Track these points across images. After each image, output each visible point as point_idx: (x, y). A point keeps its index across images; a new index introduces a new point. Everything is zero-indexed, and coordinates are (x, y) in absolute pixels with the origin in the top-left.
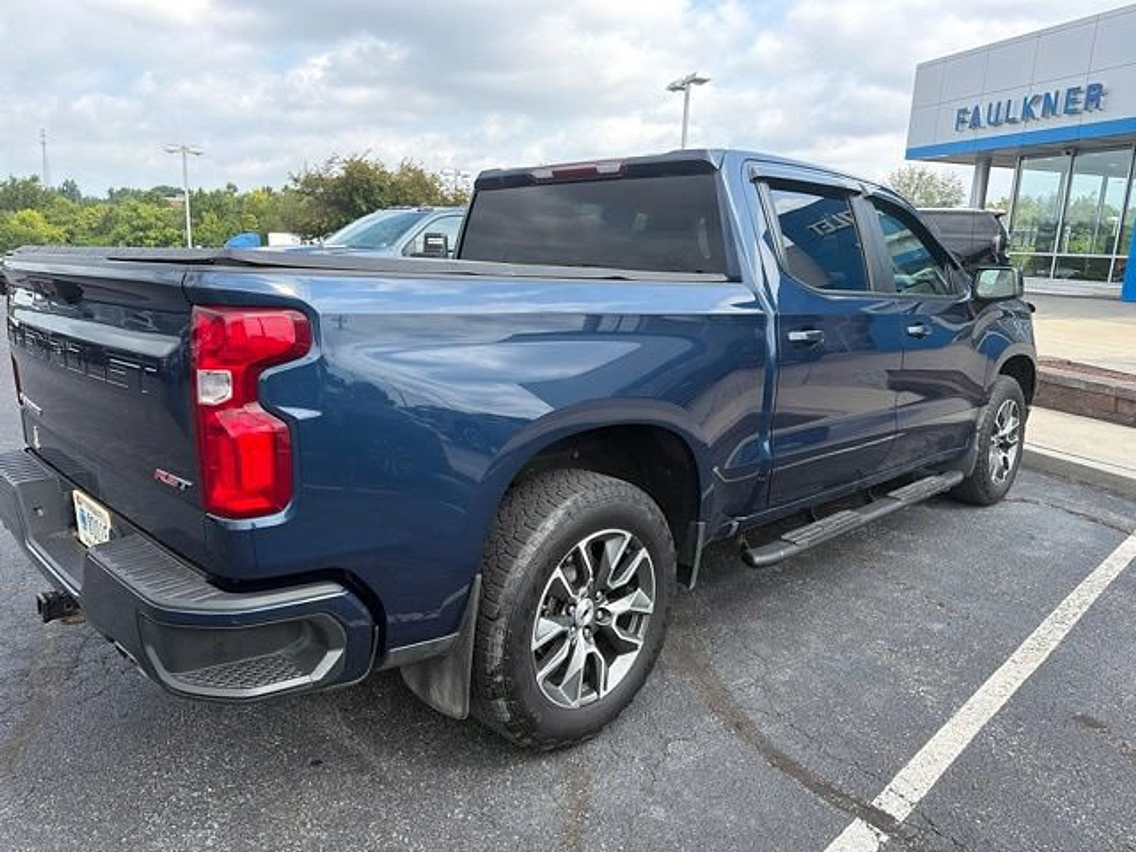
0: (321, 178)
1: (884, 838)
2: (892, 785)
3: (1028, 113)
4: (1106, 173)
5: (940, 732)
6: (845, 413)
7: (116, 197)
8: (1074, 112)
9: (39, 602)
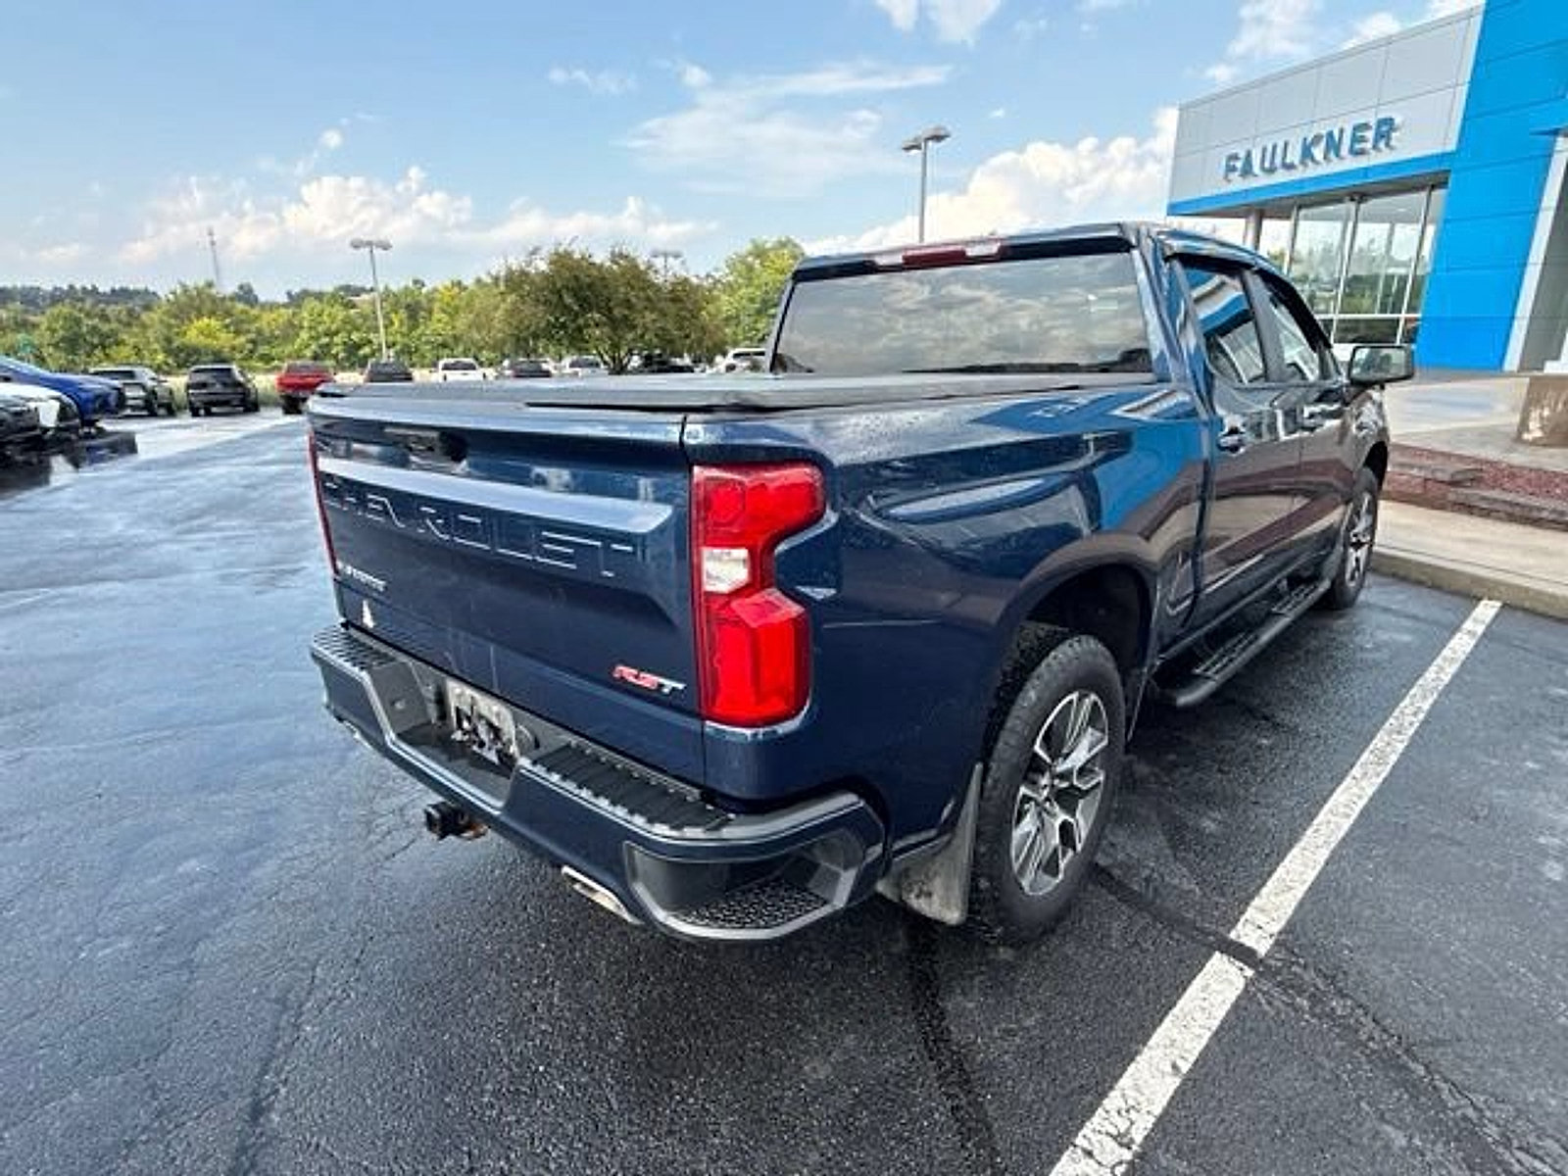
0: (524, 273)
1: (1249, 973)
2: (1247, 915)
3: (1307, 154)
4: (1393, 220)
5: (1289, 857)
6: (1246, 530)
7: (296, 300)
8: (1362, 152)
9: (429, 815)
